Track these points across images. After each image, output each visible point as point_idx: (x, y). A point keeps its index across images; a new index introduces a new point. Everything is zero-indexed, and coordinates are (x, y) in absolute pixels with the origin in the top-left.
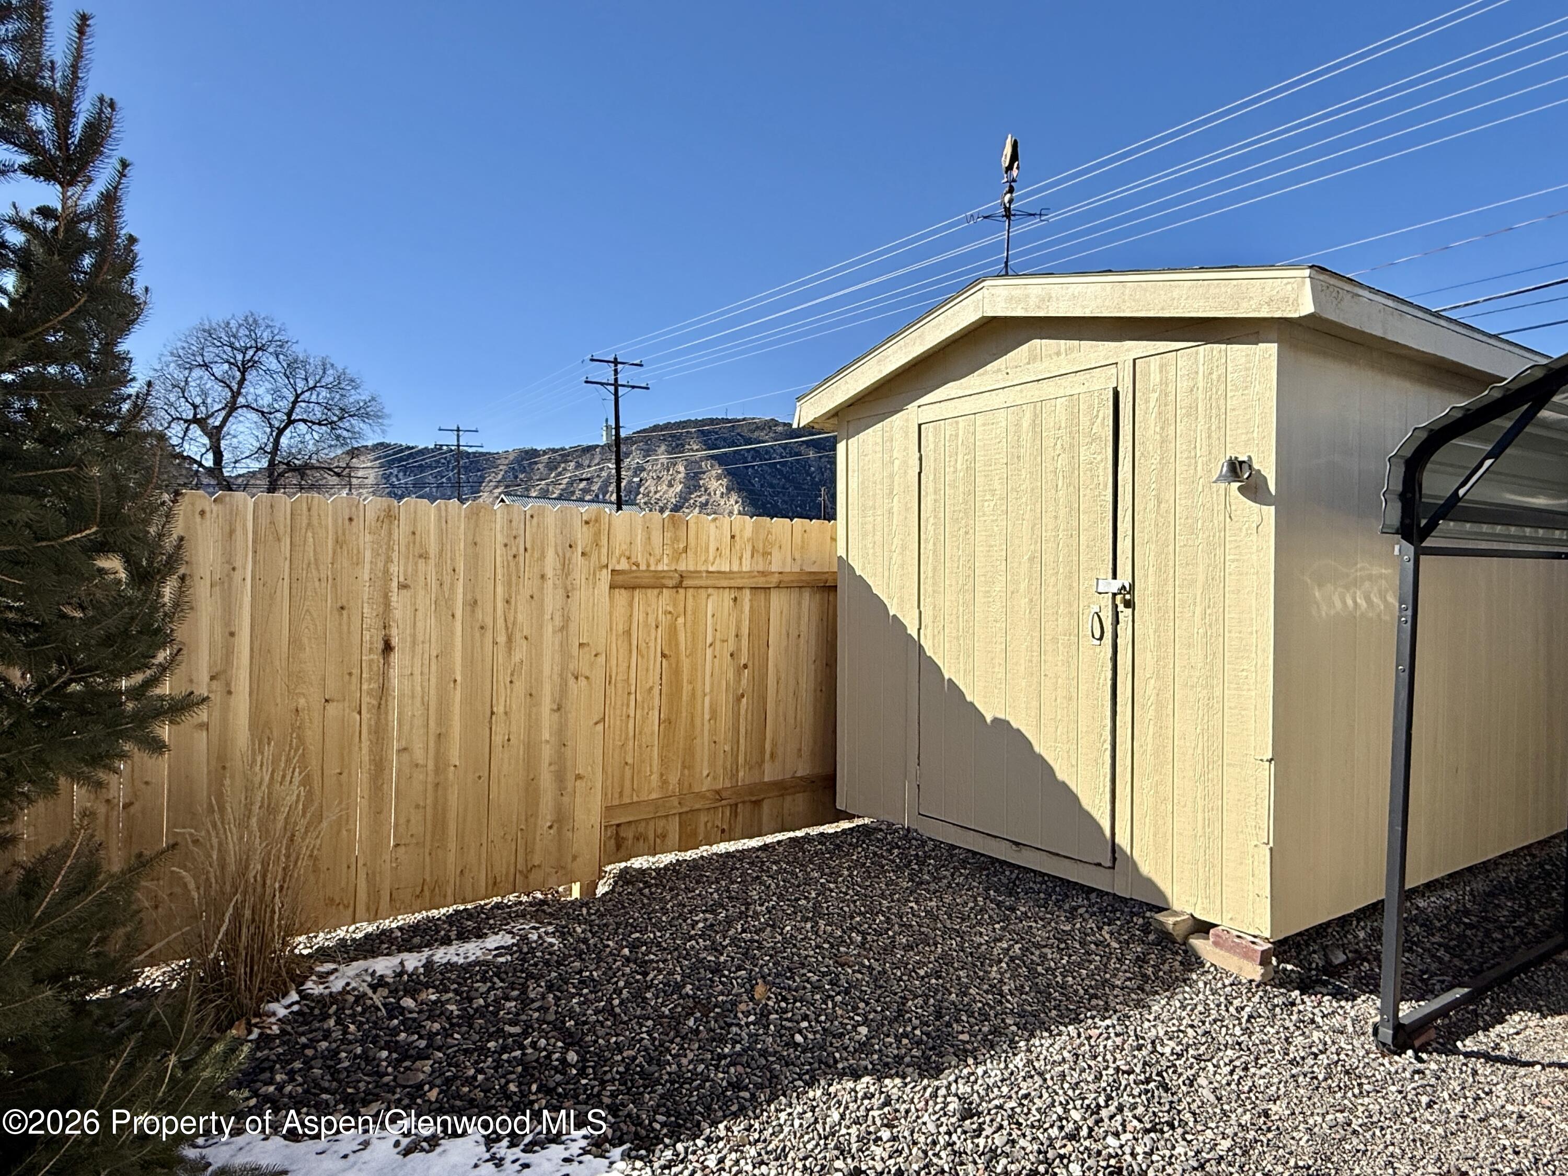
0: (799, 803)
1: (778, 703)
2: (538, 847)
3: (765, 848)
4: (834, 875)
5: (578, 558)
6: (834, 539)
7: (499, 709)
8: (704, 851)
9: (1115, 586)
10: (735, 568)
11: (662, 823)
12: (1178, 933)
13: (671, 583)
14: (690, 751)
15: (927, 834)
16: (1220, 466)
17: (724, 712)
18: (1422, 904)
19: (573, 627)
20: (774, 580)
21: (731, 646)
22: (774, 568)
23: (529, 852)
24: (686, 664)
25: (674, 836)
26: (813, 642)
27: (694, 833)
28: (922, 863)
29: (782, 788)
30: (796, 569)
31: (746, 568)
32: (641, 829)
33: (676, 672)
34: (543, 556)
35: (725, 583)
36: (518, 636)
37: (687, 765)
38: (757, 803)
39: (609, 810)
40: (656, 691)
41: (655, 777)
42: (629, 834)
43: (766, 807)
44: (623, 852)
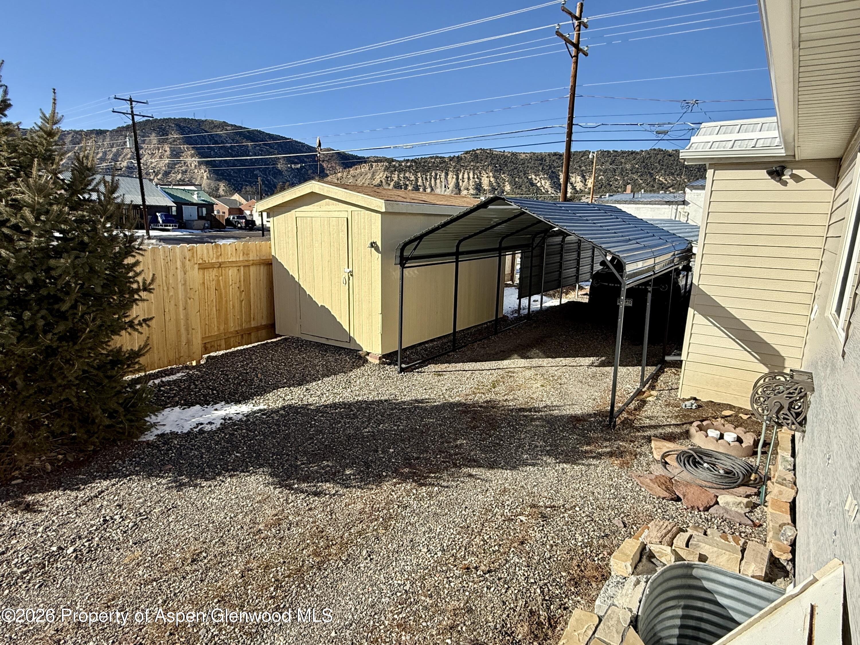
0: (263, 333)
1: (254, 302)
2: (182, 351)
3: (253, 347)
4: (276, 351)
5: (187, 262)
6: (270, 248)
7: (167, 310)
8: (233, 349)
9: (348, 271)
10: (238, 260)
11: (219, 342)
12: (363, 355)
13: (217, 266)
14: (226, 319)
15: (303, 339)
16: (369, 244)
17: (237, 305)
18: (427, 345)
19: (188, 284)
20: (251, 262)
21: (238, 285)
22: (251, 259)
23: (179, 352)
24: (223, 291)
25: (223, 346)
26: (265, 282)
27: (230, 344)
28: (302, 346)
29: (257, 329)
30: (258, 258)
31: (241, 259)
32: (213, 343)
33: (221, 294)
34: (176, 262)
35: (234, 265)
36: (170, 287)
37: (226, 323)
38: (250, 334)
39: (203, 338)
40: (214, 301)
41: (216, 328)
42: (209, 346)
43: (253, 334)
44: (207, 351)
